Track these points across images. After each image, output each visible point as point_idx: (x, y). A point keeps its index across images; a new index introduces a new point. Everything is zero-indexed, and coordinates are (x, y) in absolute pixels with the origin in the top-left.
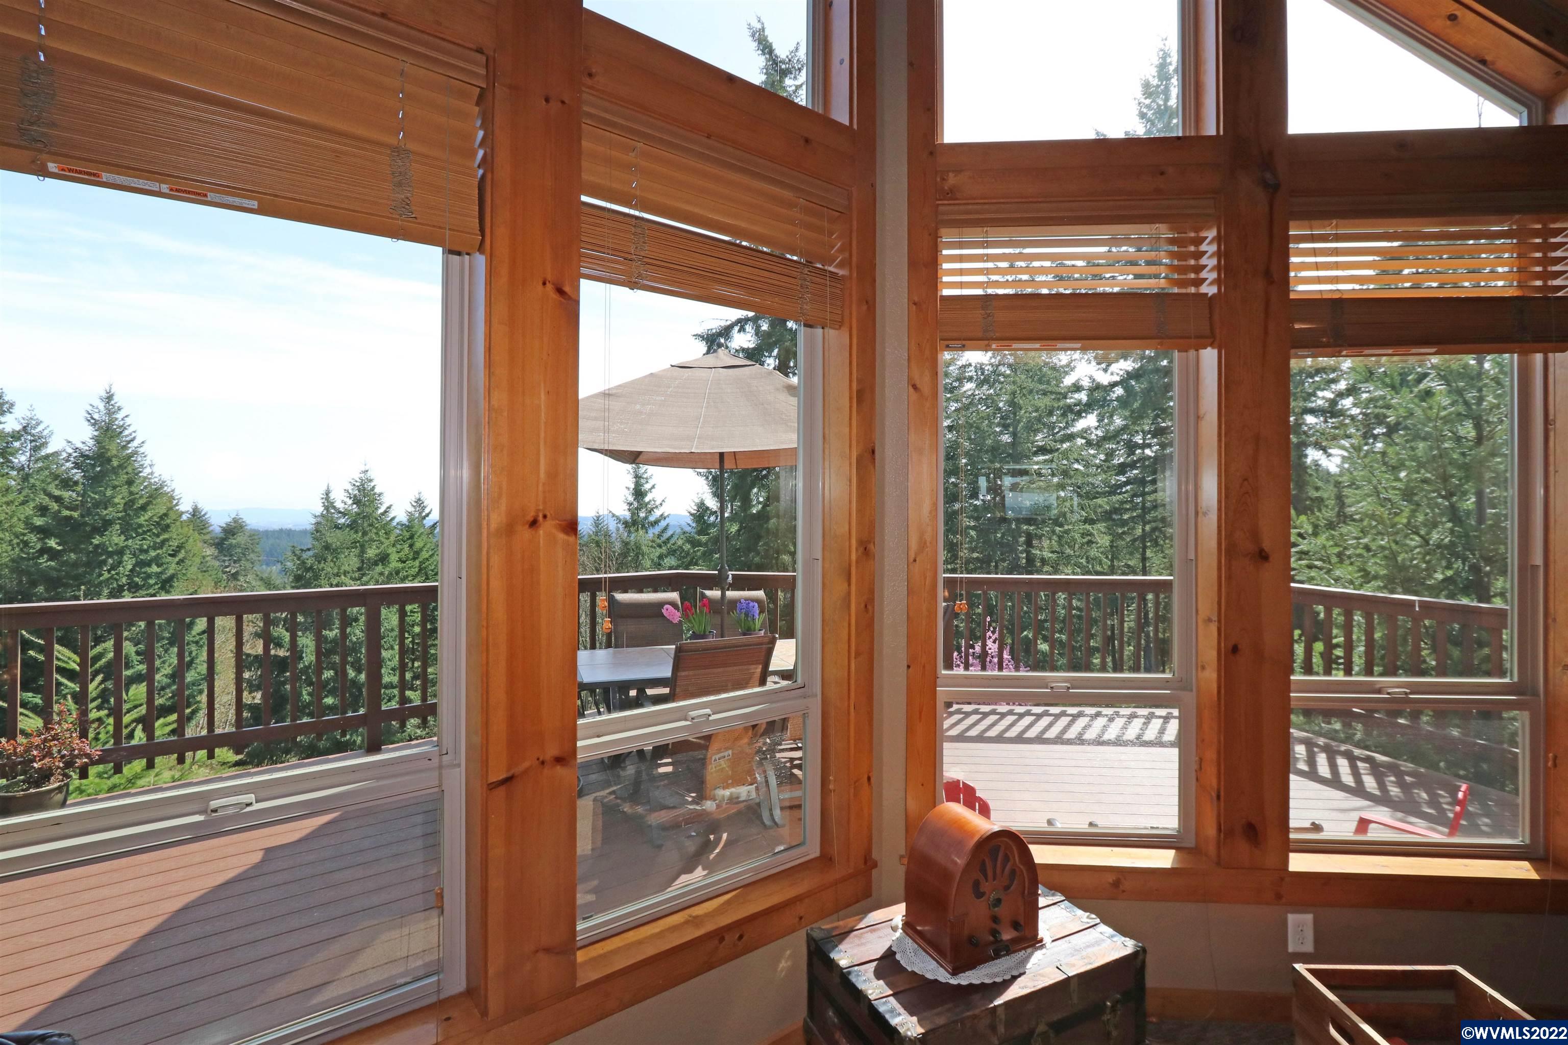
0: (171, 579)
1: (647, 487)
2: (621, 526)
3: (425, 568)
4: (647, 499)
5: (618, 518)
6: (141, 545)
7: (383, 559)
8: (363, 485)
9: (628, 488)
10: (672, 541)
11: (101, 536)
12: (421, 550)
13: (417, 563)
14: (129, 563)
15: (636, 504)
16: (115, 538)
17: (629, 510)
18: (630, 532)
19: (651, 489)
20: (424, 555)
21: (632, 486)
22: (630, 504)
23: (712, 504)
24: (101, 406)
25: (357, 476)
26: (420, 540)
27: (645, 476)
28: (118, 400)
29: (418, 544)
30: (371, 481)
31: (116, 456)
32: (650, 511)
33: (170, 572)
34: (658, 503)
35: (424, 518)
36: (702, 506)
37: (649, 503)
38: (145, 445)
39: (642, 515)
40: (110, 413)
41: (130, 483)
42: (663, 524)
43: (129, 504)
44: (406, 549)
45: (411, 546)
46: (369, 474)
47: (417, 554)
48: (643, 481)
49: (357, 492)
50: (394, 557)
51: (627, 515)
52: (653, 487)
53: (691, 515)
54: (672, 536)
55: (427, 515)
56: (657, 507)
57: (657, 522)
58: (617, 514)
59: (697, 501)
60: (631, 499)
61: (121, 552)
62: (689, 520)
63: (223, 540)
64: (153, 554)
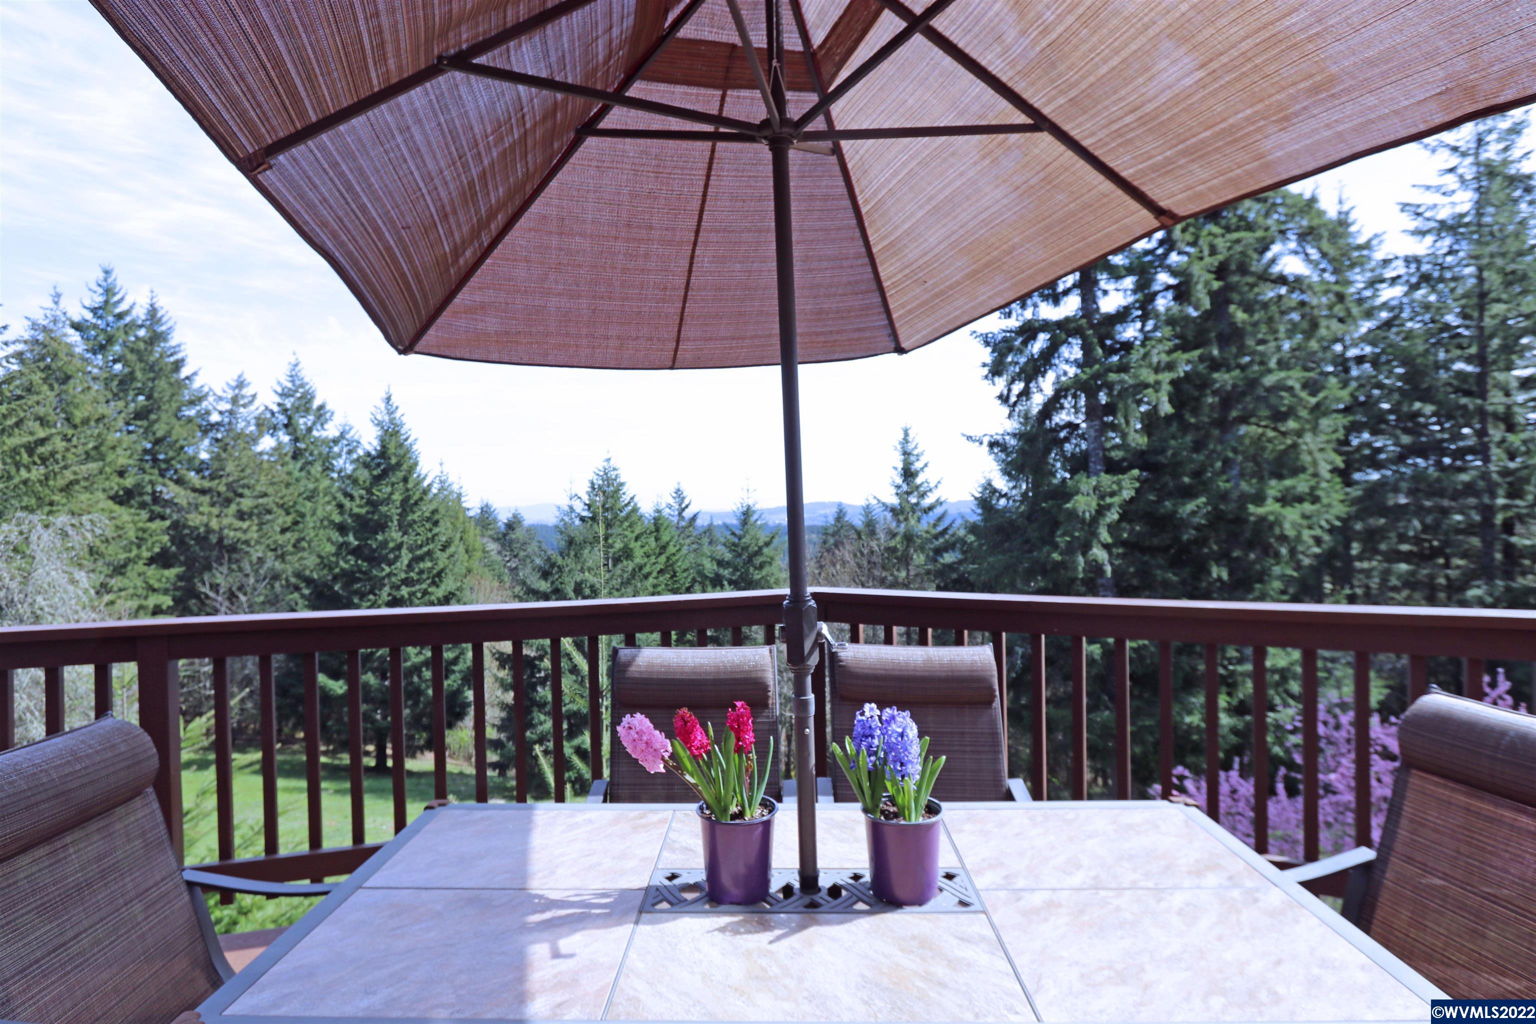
0: (439, 574)
1: (918, 465)
2: (889, 515)
3: (672, 565)
4: (918, 481)
5: (884, 504)
6: (416, 541)
7: (627, 553)
8: (606, 474)
9: (895, 468)
10: (950, 532)
11: (383, 532)
12: (668, 543)
13: (663, 559)
14: (406, 557)
15: (905, 487)
16: (395, 535)
17: (897, 494)
18: (899, 522)
19: (922, 469)
20: (671, 549)
21: (900, 465)
22: (898, 487)
23: (1001, 483)
24: (382, 406)
25: (601, 465)
26: (667, 532)
27: (915, 452)
28: (395, 401)
29: (665, 538)
30: (614, 469)
31: (395, 454)
32: (923, 495)
33: (441, 565)
34: (932, 485)
35: (683, 510)
36: (989, 487)
37: (921, 485)
38: (418, 442)
39: (913, 500)
40: (390, 413)
41: (405, 480)
42: (939, 511)
43: (405, 501)
44: (653, 544)
45: (657, 539)
46: (612, 462)
47: (664, 548)
48: (912, 458)
49: (600, 482)
50: (638, 553)
51: (894, 501)
52: (926, 465)
53: (976, 498)
54: (951, 525)
55: (687, 506)
56: (930, 490)
57: (931, 508)
58: (883, 500)
59: (983, 481)
60: (899, 480)
61: (399, 547)
62: (973, 505)
63: (505, 535)
64: (425, 549)
